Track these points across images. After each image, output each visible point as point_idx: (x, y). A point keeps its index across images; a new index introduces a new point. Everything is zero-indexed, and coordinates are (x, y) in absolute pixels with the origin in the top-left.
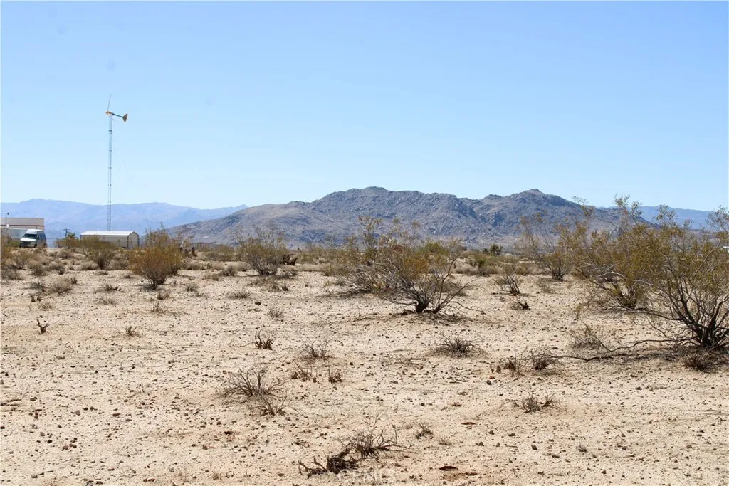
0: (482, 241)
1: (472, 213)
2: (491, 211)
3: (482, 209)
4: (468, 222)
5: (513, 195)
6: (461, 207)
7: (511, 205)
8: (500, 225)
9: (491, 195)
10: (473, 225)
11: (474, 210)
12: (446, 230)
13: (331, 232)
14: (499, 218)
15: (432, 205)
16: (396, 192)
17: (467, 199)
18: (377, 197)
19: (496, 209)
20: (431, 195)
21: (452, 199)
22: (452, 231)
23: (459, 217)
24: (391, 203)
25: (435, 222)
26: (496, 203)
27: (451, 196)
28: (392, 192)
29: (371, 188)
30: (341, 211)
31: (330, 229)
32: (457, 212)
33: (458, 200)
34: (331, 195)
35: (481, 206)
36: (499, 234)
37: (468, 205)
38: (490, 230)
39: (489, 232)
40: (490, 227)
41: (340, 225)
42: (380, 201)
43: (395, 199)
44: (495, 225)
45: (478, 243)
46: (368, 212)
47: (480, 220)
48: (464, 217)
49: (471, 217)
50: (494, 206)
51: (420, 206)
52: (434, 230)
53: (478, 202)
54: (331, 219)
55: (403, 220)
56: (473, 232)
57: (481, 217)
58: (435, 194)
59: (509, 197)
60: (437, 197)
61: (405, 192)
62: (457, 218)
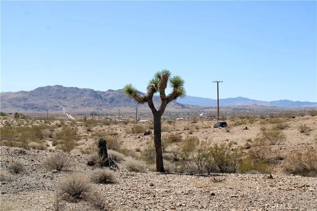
0: (104, 110)
1: (101, 97)
2: (109, 97)
3: (105, 95)
4: (99, 101)
5: (119, 90)
6: (96, 95)
7: (118, 94)
8: (113, 102)
9: (110, 90)
10: (100, 103)
11: (102, 96)
12: (89, 105)
13: (37, 105)
14: (112, 100)
15: (83, 94)
16: (68, 88)
17: (99, 91)
18: (59, 90)
19: (111, 96)
20: (83, 89)
21: (92, 91)
22: (91, 105)
23: (95, 99)
24: (65, 92)
25: (84, 101)
26: (111, 93)
27: (91, 90)
28: (65, 88)
29: (57, 85)
30: (42, 95)
31: (36, 103)
32: (94, 97)
33: (94, 91)
34: (38, 88)
35: (105, 94)
36: (112, 106)
37: (99, 94)
38: (108, 105)
39: (108, 106)
40: (108, 103)
41: (42, 102)
42: (60, 91)
43: (67, 90)
44: (110, 102)
45: (102, 110)
46: (55, 96)
47: (104, 100)
48: (97, 99)
49: (100, 99)
50: (110, 95)
51: (78, 94)
52: (83, 104)
53: (104, 93)
54: (38, 99)
55: (70, 100)
56: (100, 105)
57: (105, 99)
58: (85, 89)
59: (117, 91)
60: (85, 90)
61: (71, 88)
62: (94, 100)
